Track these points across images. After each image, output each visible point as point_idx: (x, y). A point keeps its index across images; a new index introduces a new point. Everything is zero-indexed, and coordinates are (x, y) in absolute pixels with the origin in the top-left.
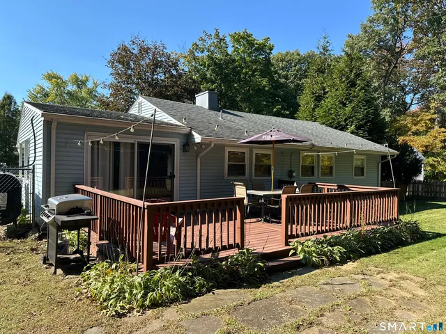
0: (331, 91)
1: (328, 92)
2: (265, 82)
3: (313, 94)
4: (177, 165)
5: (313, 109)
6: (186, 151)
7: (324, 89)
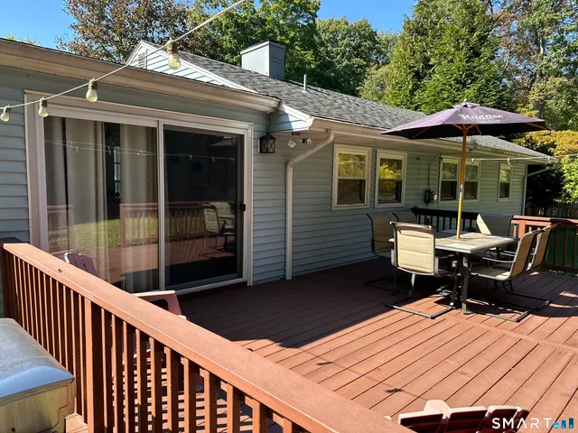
0: (440, 64)
1: (432, 66)
2: (309, 56)
3: (411, 68)
4: (249, 182)
5: (412, 92)
6: (267, 152)
7: (427, 60)
